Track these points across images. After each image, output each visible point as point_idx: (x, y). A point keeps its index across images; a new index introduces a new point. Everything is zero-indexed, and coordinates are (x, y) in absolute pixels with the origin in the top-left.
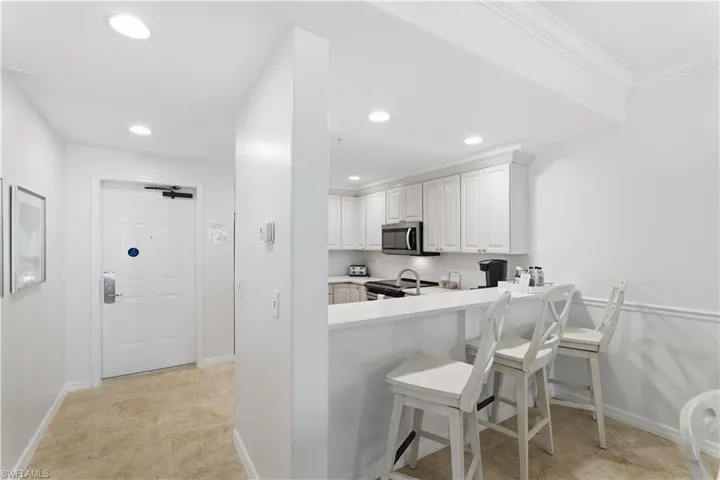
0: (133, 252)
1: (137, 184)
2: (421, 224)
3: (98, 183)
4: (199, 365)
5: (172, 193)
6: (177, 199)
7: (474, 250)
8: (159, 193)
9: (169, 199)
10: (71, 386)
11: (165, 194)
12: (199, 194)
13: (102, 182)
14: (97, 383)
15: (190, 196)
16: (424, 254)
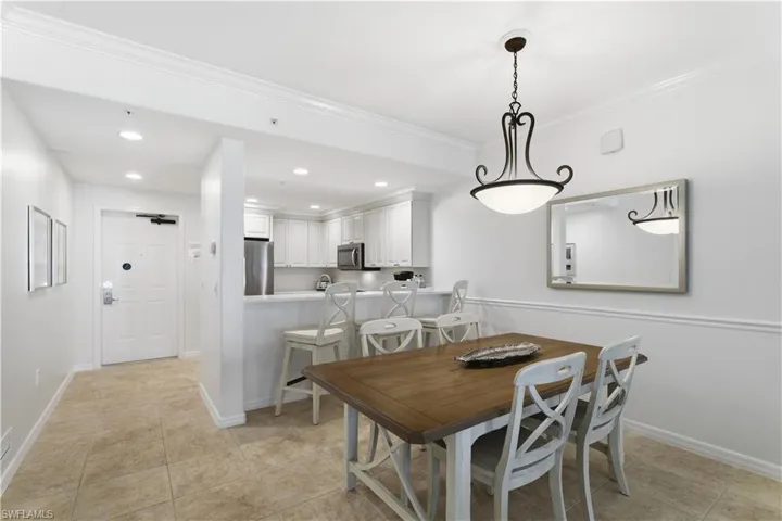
0: (127, 267)
1: (129, 214)
2: (363, 245)
3: (99, 213)
4: (180, 357)
5: (158, 220)
6: (162, 225)
7: (392, 265)
8: (148, 220)
9: (156, 225)
10: (77, 368)
11: (152, 221)
12: (181, 221)
13: (102, 211)
14: (99, 367)
15: (173, 222)
16: (365, 269)
